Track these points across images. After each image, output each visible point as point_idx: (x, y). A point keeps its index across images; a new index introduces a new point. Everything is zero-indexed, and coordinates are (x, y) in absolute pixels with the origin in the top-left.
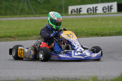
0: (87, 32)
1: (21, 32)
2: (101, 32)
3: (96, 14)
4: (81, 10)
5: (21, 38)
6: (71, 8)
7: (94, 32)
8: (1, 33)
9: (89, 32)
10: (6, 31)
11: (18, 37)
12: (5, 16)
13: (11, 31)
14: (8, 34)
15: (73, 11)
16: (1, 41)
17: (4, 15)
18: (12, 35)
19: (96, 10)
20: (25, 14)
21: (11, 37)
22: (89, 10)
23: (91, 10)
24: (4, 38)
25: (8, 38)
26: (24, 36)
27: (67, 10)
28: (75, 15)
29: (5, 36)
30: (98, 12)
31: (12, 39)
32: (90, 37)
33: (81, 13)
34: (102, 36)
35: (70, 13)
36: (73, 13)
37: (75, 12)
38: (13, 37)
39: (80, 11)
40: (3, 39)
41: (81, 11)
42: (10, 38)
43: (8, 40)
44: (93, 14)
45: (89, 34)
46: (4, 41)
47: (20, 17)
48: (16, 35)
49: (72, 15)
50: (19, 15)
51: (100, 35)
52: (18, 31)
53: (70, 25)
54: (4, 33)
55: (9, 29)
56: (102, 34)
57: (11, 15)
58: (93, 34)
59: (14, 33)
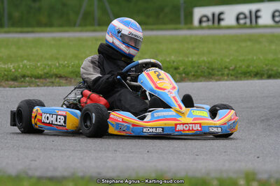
0: (235, 67)
2: (267, 68)
3: (257, 26)
4: (222, 16)
6: (198, 12)
7: (251, 68)
8: (38, 67)
9: (240, 67)
10: (50, 63)
11: (77, 76)
12: (48, 29)
13: (61, 62)
14: (55, 71)
15: (205, 19)
16: (38, 86)
17: (46, 25)
18: (61, 72)
19: (257, 17)
20: (92, 25)
21: (61, 77)
22: (242, 16)
23: (245, 18)
24: (45, 78)
25: (53, 80)
27: (189, 16)
28: (209, 28)
29: (47, 73)
30: (261, 22)
31: (63, 81)
32: (241, 80)
33: (223, 23)
34: (270, 77)
35: (196, 22)
36: (204, 24)
37: (208, 20)
38: (66, 78)
39: (220, 20)
40: (41, 80)
41: (223, 19)
42: (57, 79)
43: (53, 83)
44: (251, 27)
45: (239, 72)
46: (44, 86)
47: (81, 31)
48: (72, 72)
49: (201, 28)
50: (80, 25)
51: (266, 76)
53: (197, 51)
54: (45, 68)
55: (57, 59)
56: (270, 72)
57: (61, 26)
58: (249, 72)
59: (68, 67)
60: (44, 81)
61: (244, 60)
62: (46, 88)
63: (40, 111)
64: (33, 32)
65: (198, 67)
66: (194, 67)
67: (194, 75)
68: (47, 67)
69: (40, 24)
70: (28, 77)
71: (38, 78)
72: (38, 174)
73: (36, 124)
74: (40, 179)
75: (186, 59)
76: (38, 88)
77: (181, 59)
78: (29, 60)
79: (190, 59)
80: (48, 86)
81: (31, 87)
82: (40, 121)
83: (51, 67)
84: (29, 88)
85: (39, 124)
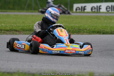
0: (90, 29)
1: (26, 27)
2: (103, 30)
3: (100, 12)
4: (85, 8)
5: (26, 32)
6: (75, 6)
7: (96, 29)
8: (7, 26)
9: (92, 29)
10: (12, 25)
11: (23, 31)
12: (13, 11)
13: (17, 25)
14: (14, 28)
15: (78, 9)
16: (7, 34)
17: (12, 9)
18: (17, 29)
19: (100, 9)
20: (31, 9)
21: (16, 31)
22: (93, 8)
23: (95, 9)
24: (10, 31)
25: (13, 32)
26: (29, 30)
27: (72, 7)
28: (80, 12)
29: (11, 29)
30: (101, 11)
31: (18, 33)
32: (91, 34)
33: (85, 11)
34: (103, 34)
35: (74, 10)
36: (78, 11)
37: (79, 9)
38: (19, 31)
39: (84, 9)
40: (9, 32)
41: (85, 9)
42: (15, 32)
43: (13, 33)
44: (97, 13)
45: (91, 31)
46: (10, 34)
47: (26, 12)
48: (21, 29)
49: (76, 12)
50: (26, 10)
51: (102, 33)
52: (24, 25)
53: (74, 22)
54: (10, 27)
55: (16, 23)
56: (104, 32)
57: (18, 10)
58: (95, 31)
59: (20, 27)
60: (10, 32)
61: (93, 26)
62: (10, 35)
63: (16, 43)
64: (6, 12)
65: (74, 28)
66: (72, 28)
67: (72, 32)
68: (11, 27)
69: (9, 9)
70: (3, 30)
71: (7, 31)
72: (3, 71)
73: (15, 48)
74: (4, 73)
75: (69, 25)
76: (7, 35)
77: (67, 25)
78: (4, 23)
79: (71, 25)
80: (11, 34)
81: (4, 34)
82: (16, 46)
83: (13, 27)
84: (3, 35)
85: (16, 48)
